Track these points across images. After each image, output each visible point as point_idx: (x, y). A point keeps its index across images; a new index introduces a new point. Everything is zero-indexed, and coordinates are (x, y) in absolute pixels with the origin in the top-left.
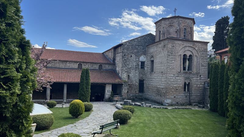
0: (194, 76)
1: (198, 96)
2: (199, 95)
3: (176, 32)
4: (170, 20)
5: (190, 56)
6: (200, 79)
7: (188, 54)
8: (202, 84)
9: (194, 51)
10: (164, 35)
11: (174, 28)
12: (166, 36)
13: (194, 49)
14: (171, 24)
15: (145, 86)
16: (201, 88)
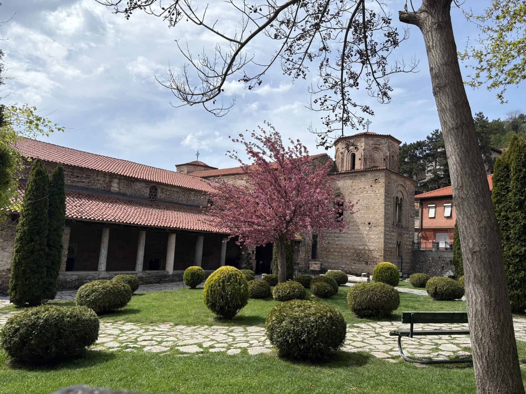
0: (404, 232)
1: (408, 263)
2: (408, 261)
3: (384, 159)
4: (375, 138)
5: (401, 199)
6: (409, 237)
7: (400, 196)
8: (410, 245)
9: (405, 193)
10: (366, 163)
11: (382, 154)
12: (368, 164)
13: (405, 189)
14: (377, 146)
15: (318, 246)
16: (410, 251)
